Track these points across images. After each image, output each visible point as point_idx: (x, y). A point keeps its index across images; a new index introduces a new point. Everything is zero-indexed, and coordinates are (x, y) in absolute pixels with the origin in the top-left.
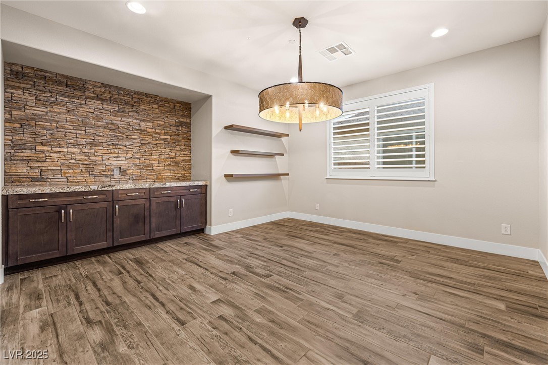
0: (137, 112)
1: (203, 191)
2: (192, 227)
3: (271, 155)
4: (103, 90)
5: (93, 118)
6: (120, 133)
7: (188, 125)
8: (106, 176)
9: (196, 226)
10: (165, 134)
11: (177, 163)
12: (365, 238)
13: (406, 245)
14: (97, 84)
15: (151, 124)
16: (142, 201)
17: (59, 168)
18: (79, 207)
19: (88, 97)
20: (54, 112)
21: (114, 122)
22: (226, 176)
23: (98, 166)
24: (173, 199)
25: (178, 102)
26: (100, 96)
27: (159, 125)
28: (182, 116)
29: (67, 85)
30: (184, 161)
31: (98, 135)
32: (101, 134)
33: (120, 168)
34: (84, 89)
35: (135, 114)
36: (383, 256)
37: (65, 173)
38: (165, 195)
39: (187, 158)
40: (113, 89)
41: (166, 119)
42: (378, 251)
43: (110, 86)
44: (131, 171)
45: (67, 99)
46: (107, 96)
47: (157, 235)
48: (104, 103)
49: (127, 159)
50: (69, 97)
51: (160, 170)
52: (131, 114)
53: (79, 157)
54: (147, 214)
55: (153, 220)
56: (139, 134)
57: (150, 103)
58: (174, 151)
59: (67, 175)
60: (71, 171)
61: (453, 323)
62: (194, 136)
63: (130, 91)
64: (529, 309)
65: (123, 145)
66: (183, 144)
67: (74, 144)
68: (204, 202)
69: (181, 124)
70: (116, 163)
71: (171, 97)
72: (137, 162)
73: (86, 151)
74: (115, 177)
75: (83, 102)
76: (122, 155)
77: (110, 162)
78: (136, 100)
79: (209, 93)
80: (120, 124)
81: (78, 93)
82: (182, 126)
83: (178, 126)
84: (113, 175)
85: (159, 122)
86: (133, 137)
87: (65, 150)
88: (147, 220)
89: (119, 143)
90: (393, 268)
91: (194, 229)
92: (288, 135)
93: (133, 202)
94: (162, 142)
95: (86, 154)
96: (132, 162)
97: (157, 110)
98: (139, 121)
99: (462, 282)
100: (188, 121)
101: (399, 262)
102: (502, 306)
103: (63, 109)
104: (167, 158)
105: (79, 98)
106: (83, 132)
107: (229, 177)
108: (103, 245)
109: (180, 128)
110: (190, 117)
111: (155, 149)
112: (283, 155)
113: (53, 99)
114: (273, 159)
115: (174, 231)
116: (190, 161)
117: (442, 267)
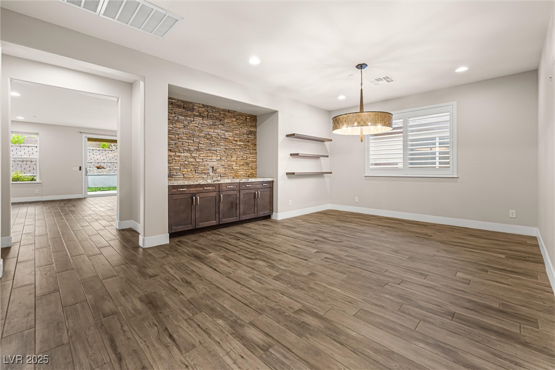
0: (223, 125)
1: (271, 186)
2: (264, 214)
3: (317, 157)
4: (204, 109)
5: (198, 131)
6: (213, 141)
7: (254, 133)
8: (205, 173)
9: (266, 213)
10: (240, 141)
11: (248, 164)
12: (401, 222)
13: (434, 227)
14: (200, 105)
15: (231, 134)
16: (235, 192)
17: (179, 168)
18: (202, 195)
19: (195, 116)
20: (177, 127)
21: (210, 133)
22: (287, 174)
23: (200, 166)
24: (253, 191)
25: (249, 116)
26: (202, 114)
27: (236, 134)
28: (251, 126)
29: (184, 108)
30: (252, 161)
31: (201, 143)
32: (202, 142)
33: (213, 167)
34: (193, 110)
35: (222, 126)
36: (418, 233)
37: (182, 171)
38: (248, 188)
39: (254, 160)
40: (209, 108)
41: (240, 129)
42: (414, 231)
43: (208, 106)
44: (219, 170)
45: (183, 118)
46: (206, 113)
47: (244, 218)
48: (204, 119)
49: (217, 160)
50: (185, 116)
51: (237, 169)
52: (220, 126)
53: (190, 160)
54: (238, 202)
55: (241, 206)
56: (224, 142)
57: (231, 117)
58: (246, 154)
59: (184, 173)
60: (185, 170)
61: (471, 262)
62: (259, 141)
63: (219, 109)
64: (521, 258)
65: (215, 151)
66: (252, 149)
67: (187, 151)
68: (271, 194)
69: (251, 133)
70: (211, 164)
71: (244, 112)
72: (223, 163)
73: (193, 155)
74: (211, 174)
75: (192, 119)
76: (214, 158)
77: (207, 163)
78: (223, 115)
79: (276, 109)
80: (214, 135)
81: (190, 113)
82: (251, 134)
83: (248, 134)
84: (209, 173)
85: (236, 132)
86: (221, 144)
87: (182, 154)
88: (238, 206)
89: (213, 149)
90: (428, 239)
91: (266, 215)
92: (331, 140)
93: (230, 193)
94: (238, 147)
95: (194, 158)
96: (220, 163)
97: (235, 122)
98: (224, 132)
99: (477, 246)
100: (255, 130)
101: (432, 236)
102: (503, 256)
103: (181, 125)
104: (242, 160)
105: (190, 116)
106: (192, 141)
107: (290, 175)
108: (214, 223)
109: (250, 136)
110: (256, 127)
111: (234, 153)
112: (328, 156)
113: (176, 118)
114: (319, 160)
115: (253, 216)
116: (256, 161)
117: (464, 239)
